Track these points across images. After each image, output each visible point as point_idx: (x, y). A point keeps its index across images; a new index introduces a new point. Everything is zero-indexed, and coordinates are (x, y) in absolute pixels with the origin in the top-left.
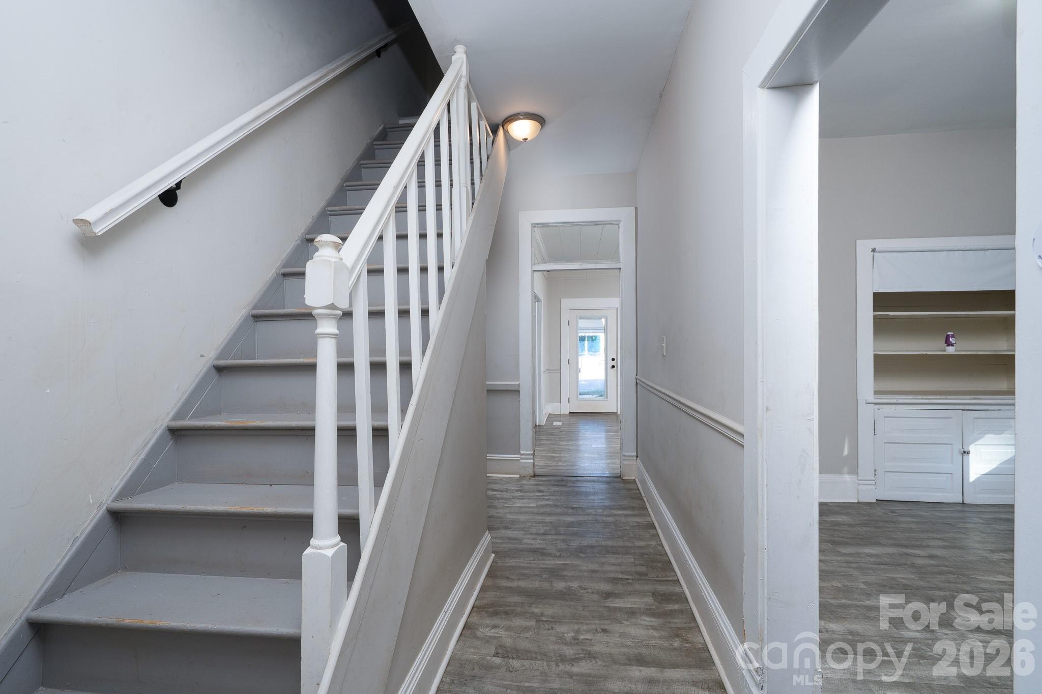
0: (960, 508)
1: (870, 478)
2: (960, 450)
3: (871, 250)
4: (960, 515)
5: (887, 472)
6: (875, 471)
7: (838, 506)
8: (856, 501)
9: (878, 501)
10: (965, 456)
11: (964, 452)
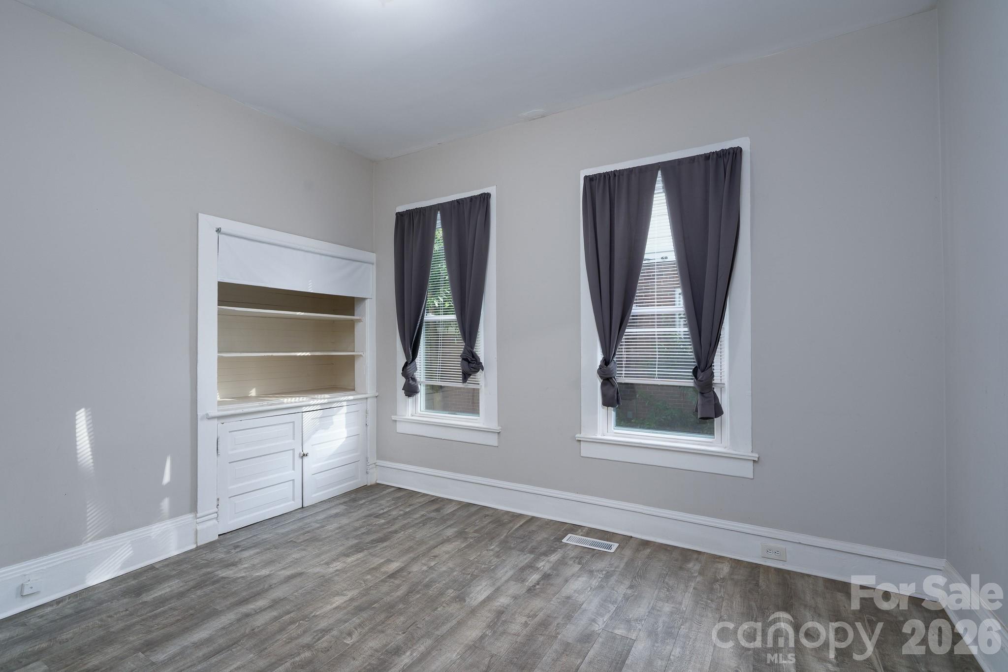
0: (299, 516)
1: (211, 511)
2: (300, 454)
3: (215, 230)
4: (300, 524)
5: (231, 497)
6: (218, 499)
7: (167, 565)
8: (194, 546)
9: (221, 537)
10: (305, 458)
11: (304, 455)
